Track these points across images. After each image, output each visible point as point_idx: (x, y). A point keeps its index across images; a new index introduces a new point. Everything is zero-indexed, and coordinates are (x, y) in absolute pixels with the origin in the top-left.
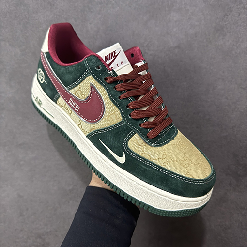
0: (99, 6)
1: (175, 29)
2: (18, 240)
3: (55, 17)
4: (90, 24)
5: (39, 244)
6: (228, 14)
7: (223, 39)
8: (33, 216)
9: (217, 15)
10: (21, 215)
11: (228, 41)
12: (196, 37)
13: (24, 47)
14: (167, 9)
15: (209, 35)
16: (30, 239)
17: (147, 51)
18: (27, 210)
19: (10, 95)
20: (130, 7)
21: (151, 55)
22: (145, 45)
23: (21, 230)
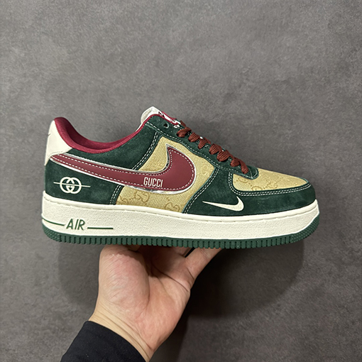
0: (189, 9)
1: (285, 58)
2: (26, 320)
3: (126, 13)
4: (173, 31)
5: (57, 328)
6: (357, 49)
7: (346, 80)
8: (54, 288)
9: (343, 47)
10: (37, 284)
11: (353, 84)
12: (312, 72)
13: (74, 48)
14: (279, 29)
15: (329, 73)
16: (45, 319)
17: (245, 81)
18: (47, 277)
19: (44, 113)
20: (231, 17)
21: (249, 87)
22: (244, 72)
23: (34, 306)
